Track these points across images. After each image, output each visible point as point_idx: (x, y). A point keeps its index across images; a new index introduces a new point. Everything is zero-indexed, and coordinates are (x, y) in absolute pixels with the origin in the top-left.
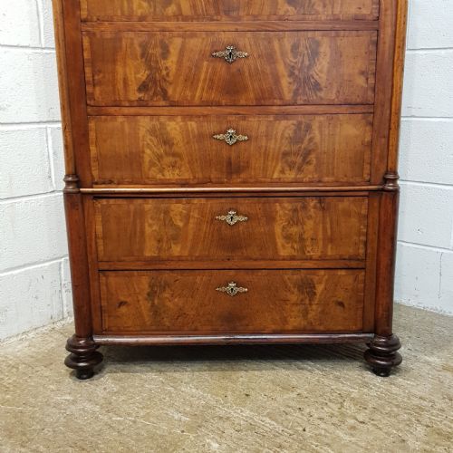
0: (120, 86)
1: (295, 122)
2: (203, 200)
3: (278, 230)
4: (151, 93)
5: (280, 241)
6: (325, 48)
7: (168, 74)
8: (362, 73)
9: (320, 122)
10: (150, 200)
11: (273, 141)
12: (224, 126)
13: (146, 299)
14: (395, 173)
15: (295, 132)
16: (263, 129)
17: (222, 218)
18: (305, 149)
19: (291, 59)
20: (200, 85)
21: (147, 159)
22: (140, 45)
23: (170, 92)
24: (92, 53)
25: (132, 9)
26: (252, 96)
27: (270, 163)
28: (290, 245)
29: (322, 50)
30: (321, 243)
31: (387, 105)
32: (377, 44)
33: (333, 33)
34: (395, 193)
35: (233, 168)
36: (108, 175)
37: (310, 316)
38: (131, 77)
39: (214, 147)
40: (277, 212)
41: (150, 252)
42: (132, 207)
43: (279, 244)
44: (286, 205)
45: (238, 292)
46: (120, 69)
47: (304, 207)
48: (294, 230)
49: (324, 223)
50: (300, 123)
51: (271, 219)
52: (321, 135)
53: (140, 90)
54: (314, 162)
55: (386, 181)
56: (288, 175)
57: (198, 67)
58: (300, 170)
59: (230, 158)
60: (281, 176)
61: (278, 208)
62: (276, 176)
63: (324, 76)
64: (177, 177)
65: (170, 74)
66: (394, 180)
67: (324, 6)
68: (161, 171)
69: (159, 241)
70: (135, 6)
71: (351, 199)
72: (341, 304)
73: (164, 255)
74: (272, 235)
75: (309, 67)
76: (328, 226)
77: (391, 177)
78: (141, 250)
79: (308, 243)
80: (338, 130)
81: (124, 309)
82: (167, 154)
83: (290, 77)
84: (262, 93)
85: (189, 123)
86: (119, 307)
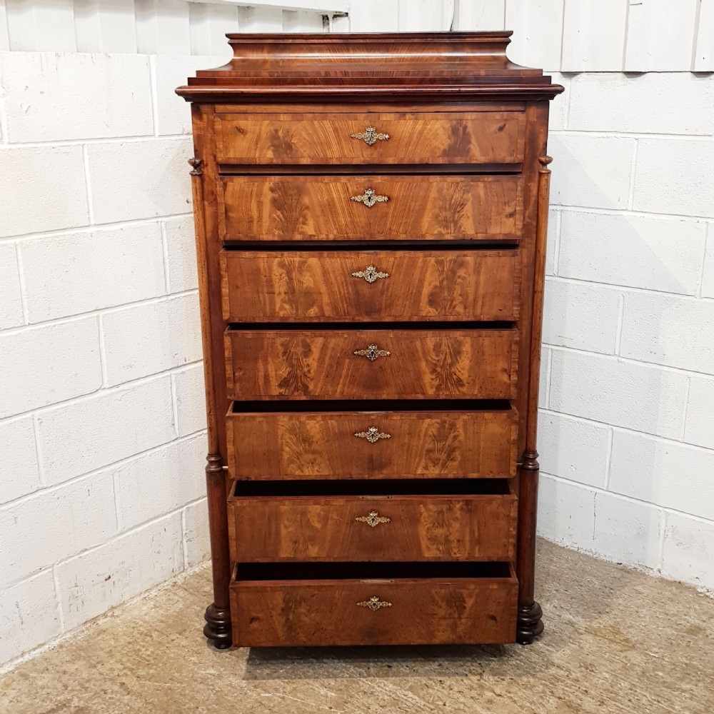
0: (261, 382)
1: (439, 421)
3: (423, 532)
4: (292, 388)
5: (424, 542)
6: (467, 348)
7: (309, 371)
8: (505, 370)
9: (465, 421)
11: (416, 439)
12: (366, 425)
13: (280, 615)
14: (534, 452)
15: (439, 430)
16: (406, 427)
17: (363, 519)
18: (449, 446)
19: (434, 357)
20: (341, 381)
21: (286, 456)
22: (282, 345)
23: (311, 387)
24: (234, 352)
25: (274, 310)
26: (393, 391)
27: (413, 460)
28: (435, 546)
29: (464, 349)
30: (468, 545)
33: (475, 333)
34: (534, 471)
35: (375, 465)
36: (245, 472)
37: (458, 630)
38: (272, 373)
39: (355, 446)
40: (421, 514)
41: (286, 552)
42: (267, 509)
43: (424, 547)
44: (431, 507)
45: (381, 607)
46: (260, 365)
47: (450, 509)
48: (439, 532)
49: (471, 524)
50: (444, 422)
51: (414, 520)
52: (466, 433)
53: (280, 386)
54: (459, 459)
56: (432, 472)
57: (339, 364)
58: (444, 466)
59: (371, 456)
60: (425, 472)
61: (423, 510)
62: (419, 472)
63: (466, 373)
64: (316, 473)
65: (312, 372)
66: (533, 459)
67: (465, 308)
68: (300, 467)
69: (296, 542)
70: (277, 309)
72: (493, 618)
73: (301, 557)
74: (416, 537)
75: (451, 365)
76: (476, 528)
77: (530, 456)
78: (276, 551)
79: (454, 544)
80: (483, 429)
81: (255, 625)
82: (306, 452)
83: (431, 373)
84: (404, 388)
85: (329, 421)
86: (251, 622)
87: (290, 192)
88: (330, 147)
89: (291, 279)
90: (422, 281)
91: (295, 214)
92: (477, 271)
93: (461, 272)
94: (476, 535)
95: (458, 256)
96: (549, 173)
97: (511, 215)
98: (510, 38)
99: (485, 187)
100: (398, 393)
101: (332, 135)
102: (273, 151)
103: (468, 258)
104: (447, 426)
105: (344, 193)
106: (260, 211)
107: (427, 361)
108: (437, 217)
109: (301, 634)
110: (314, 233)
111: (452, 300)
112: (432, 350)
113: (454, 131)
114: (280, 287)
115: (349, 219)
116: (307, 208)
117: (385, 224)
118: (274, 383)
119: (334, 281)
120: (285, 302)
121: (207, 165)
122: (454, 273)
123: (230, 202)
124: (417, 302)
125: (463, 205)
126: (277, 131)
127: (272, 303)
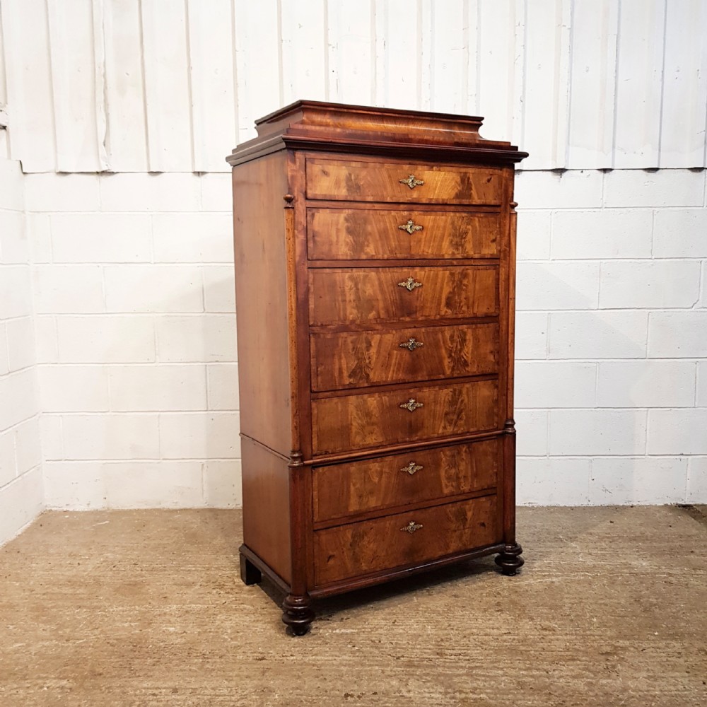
0: (336, 374)
1: (452, 390)
2: (390, 458)
3: (443, 473)
4: (359, 377)
5: (444, 481)
6: (469, 337)
7: (370, 363)
8: (491, 352)
9: (467, 388)
10: (354, 463)
11: (438, 406)
12: (407, 397)
13: (349, 549)
14: (513, 420)
15: (452, 397)
16: (432, 397)
17: (406, 469)
18: (459, 409)
19: (450, 345)
20: (392, 368)
21: (354, 430)
22: (351, 342)
23: (371, 376)
24: (317, 351)
25: (346, 315)
26: (425, 373)
27: (437, 422)
28: (450, 484)
29: (467, 338)
30: (470, 480)
31: (505, 373)
32: (498, 332)
33: (474, 326)
34: (514, 434)
35: (413, 428)
36: (325, 447)
37: (464, 538)
38: (344, 366)
39: (400, 415)
40: (442, 459)
41: (354, 506)
42: (341, 471)
43: (444, 485)
44: (448, 453)
45: (417, 529)
46: (336, 361)
47: (459, 453)
48: (453, 471)
49: (471, 462)
50: (455, 390)
51: (437, 465)
52: (468, 397)
53: (350, 376)
54: (464, 418)
55: (507, 426)
56: (448, 430)
57: (390, 355)
58: (456, 425)
59: (411, 422)
60: (445, 431)
61: (443, 456)
62: (440, 431)
63: (470, 356)
64: (374, 441)
65: (372, 363)
66: (512, 426)
67: (468, 308)
68: (364, 437)
69: (360, 497)
70: (348, 314)
71: (488, 442)
72: (483, 524)
73: (364, 508)
74: (439, 477)
75: (461, 350)
76: (474, 465)
77: (510, 423)
78: (347, 507)
79: (462, 480)
80: (478, 393)
81: (331, 562)
82: (368, 424)
83: (449, 358)
84: (432, 371)
85: (383, 398)
86: (328, 561)
87: (358, 222)
88: (385, 188)
89: (358, 289)
90: (442, 288)
91: (361, 239)
92: (474, 281)
93: (465, 282)
94: (475, 470)
95: (463, 270)
96: (516, 213)
97: (494, 241)
98: (482, 122)
99: (479, 221)
100: (428, 375)
101: (387, 180)
102: (348, 190)
103: (469, 271)
104: (457, 393)
105: (394, 223)
106: (338, 237)
107: (446, 348)
108: (451, 241)
109: (363, 564)
110: (374, 254)
111: (461, 302)
112: (448, 340)
113: (463, 181)
114: (350, 296)
115: (397, 243)
116: (370, 234)
117: (420, 247)
118: (346, 374)
119: (387, 291)
120: (353, 308)
121: (297, 201)
122: (461, 282)
123: (316, 229)
124: (439, 304)
125: (466, 233)
126: (350, 175)
127: (345, 309)
